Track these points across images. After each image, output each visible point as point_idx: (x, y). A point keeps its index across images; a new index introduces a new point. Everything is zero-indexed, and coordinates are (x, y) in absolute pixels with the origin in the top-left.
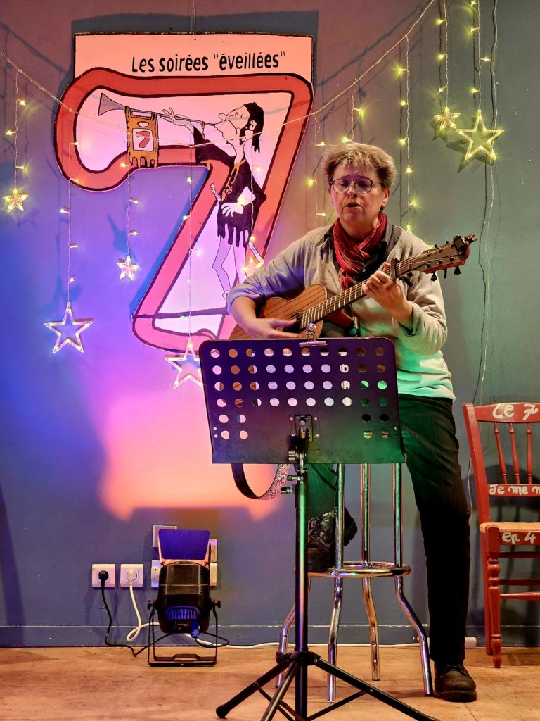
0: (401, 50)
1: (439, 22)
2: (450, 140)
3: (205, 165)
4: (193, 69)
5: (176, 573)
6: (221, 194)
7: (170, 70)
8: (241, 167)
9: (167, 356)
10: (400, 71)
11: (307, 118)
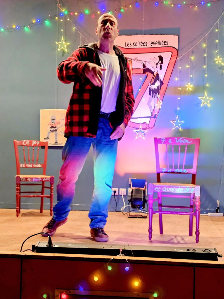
0: (205, 39)
1: (217, 30)
2: (219, 66)
3: (146, 74)
4: (143, 46)
5: (136, 191)
6: (150, 83)
7: (136, 46)
8: (156, 75)
9: (134, 130)
10: (204, 45)
11: (176, 60)
